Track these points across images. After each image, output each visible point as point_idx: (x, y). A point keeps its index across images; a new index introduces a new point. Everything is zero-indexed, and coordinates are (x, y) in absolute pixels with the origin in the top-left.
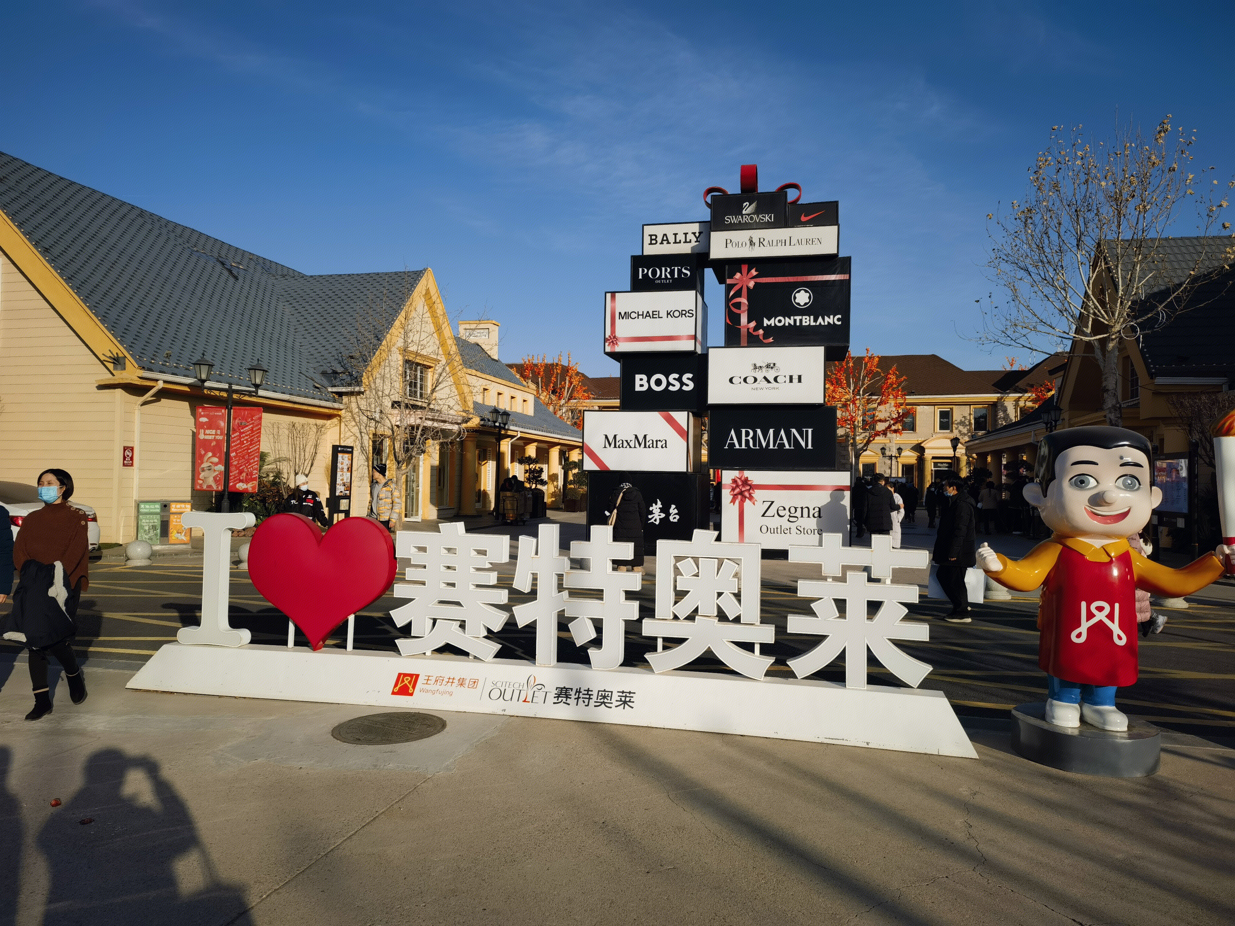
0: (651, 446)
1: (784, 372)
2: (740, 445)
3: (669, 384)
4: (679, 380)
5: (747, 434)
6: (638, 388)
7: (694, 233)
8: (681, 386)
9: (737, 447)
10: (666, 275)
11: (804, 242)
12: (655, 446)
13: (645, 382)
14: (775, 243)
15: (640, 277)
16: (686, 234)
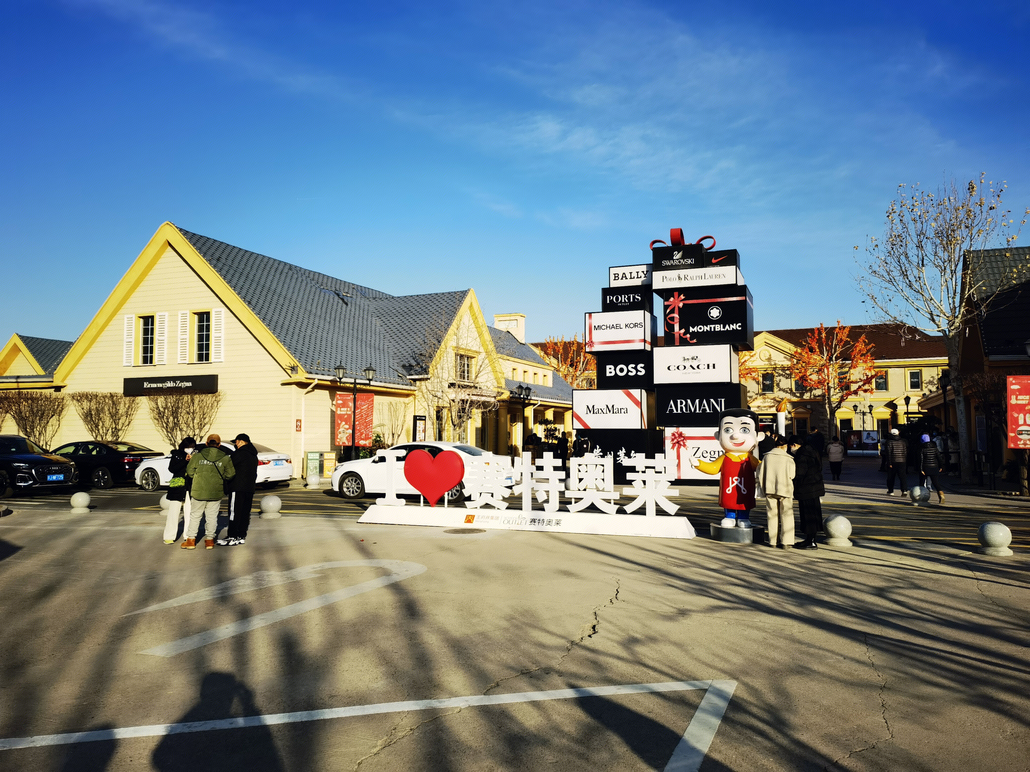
0: (617, 412)
1: (703, 362)
2: (677, 410)
3: (628, 371)
4: (635, 368)
5: (681, 403)
6: (608, 374)
7: (643, 272)
8: (637, 372)
9: (675, 412)
10: (625, 300)
11: (714, 277)
12: (619, 412)
13: (612, 370)
14: (695, 278)
15: (608, 302)
16: (638, 272)
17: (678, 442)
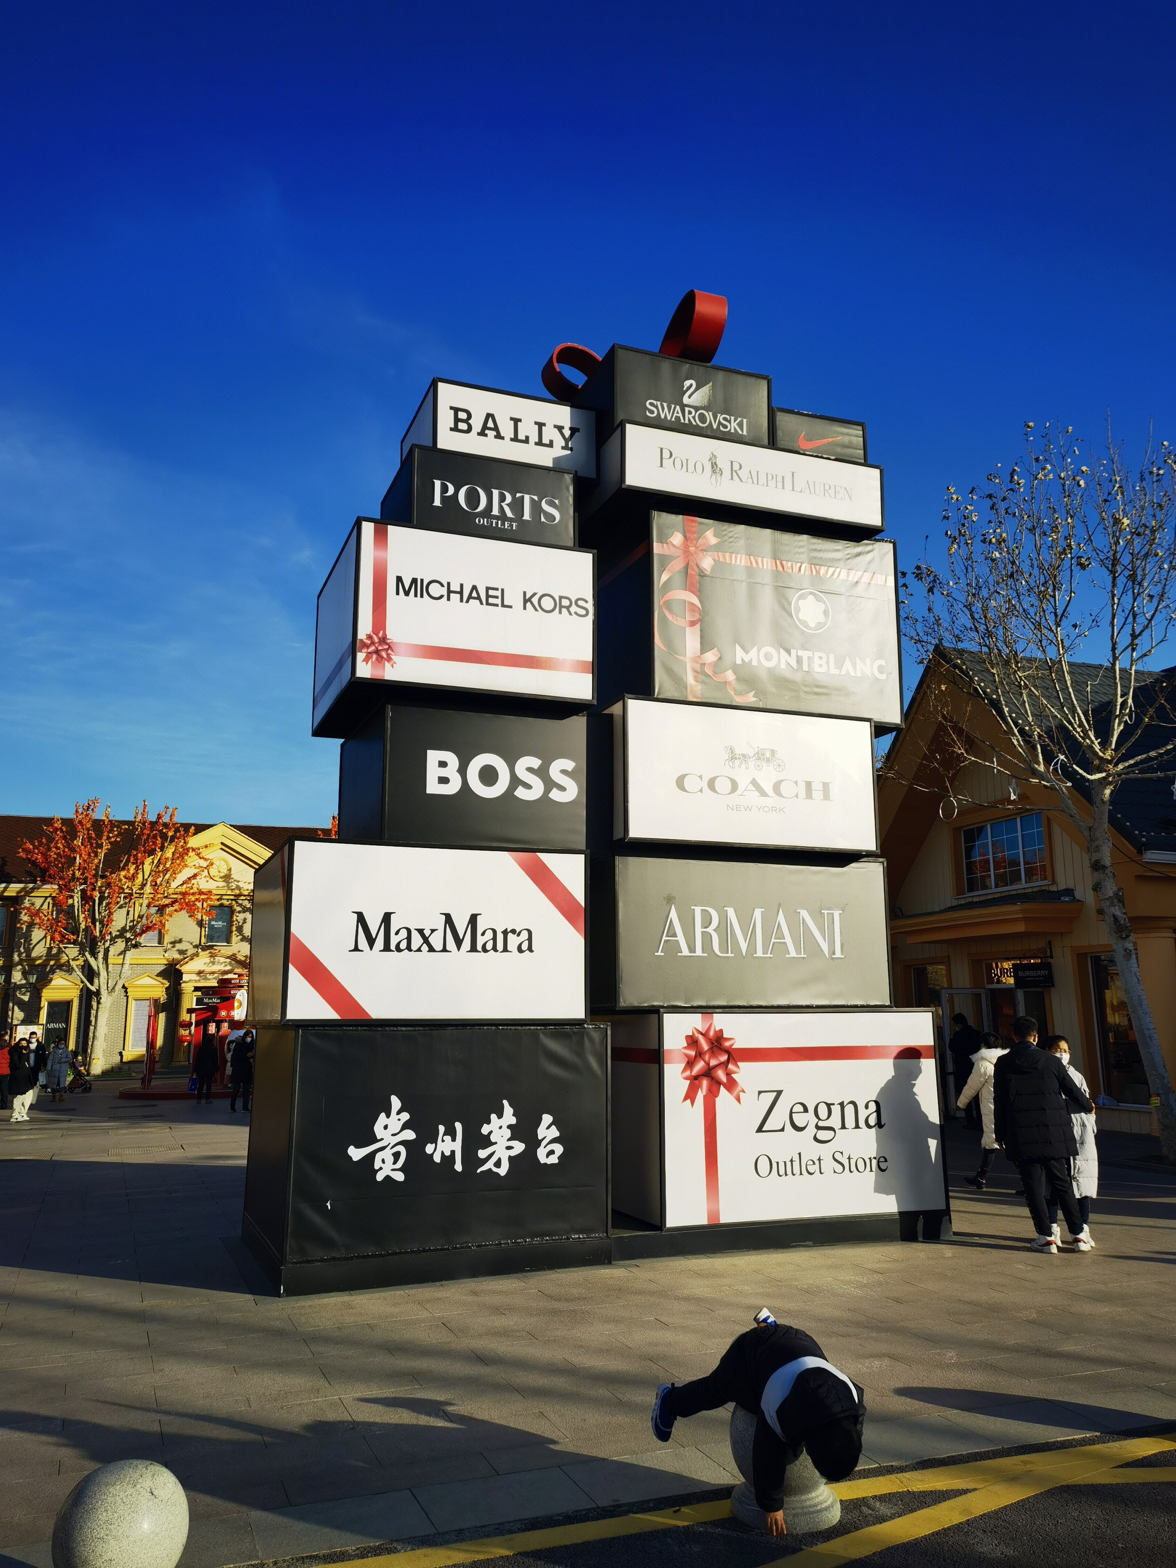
0: (489, 946)
1: (793, 771)
2: (692, 949)
3: (515, 781)
4: (542, 773)
6: (433, 787)
8: (547, 790)
11: (819, 489)
12: (500, 946)
13: (452, 772)
17: (708, 1073)
